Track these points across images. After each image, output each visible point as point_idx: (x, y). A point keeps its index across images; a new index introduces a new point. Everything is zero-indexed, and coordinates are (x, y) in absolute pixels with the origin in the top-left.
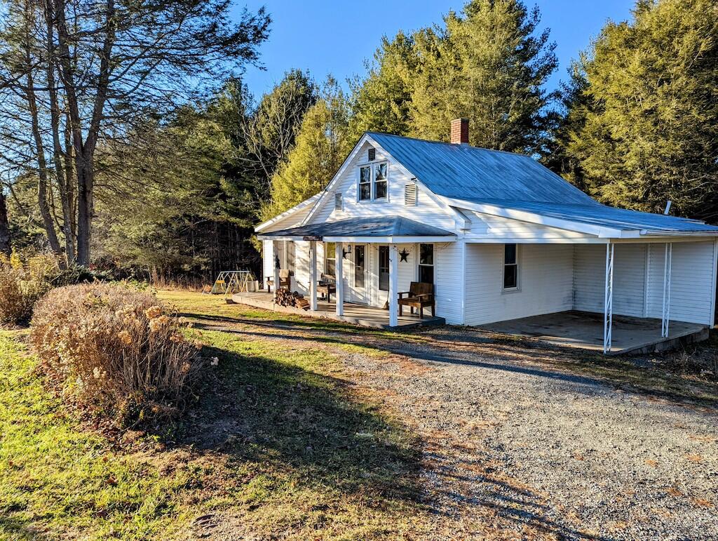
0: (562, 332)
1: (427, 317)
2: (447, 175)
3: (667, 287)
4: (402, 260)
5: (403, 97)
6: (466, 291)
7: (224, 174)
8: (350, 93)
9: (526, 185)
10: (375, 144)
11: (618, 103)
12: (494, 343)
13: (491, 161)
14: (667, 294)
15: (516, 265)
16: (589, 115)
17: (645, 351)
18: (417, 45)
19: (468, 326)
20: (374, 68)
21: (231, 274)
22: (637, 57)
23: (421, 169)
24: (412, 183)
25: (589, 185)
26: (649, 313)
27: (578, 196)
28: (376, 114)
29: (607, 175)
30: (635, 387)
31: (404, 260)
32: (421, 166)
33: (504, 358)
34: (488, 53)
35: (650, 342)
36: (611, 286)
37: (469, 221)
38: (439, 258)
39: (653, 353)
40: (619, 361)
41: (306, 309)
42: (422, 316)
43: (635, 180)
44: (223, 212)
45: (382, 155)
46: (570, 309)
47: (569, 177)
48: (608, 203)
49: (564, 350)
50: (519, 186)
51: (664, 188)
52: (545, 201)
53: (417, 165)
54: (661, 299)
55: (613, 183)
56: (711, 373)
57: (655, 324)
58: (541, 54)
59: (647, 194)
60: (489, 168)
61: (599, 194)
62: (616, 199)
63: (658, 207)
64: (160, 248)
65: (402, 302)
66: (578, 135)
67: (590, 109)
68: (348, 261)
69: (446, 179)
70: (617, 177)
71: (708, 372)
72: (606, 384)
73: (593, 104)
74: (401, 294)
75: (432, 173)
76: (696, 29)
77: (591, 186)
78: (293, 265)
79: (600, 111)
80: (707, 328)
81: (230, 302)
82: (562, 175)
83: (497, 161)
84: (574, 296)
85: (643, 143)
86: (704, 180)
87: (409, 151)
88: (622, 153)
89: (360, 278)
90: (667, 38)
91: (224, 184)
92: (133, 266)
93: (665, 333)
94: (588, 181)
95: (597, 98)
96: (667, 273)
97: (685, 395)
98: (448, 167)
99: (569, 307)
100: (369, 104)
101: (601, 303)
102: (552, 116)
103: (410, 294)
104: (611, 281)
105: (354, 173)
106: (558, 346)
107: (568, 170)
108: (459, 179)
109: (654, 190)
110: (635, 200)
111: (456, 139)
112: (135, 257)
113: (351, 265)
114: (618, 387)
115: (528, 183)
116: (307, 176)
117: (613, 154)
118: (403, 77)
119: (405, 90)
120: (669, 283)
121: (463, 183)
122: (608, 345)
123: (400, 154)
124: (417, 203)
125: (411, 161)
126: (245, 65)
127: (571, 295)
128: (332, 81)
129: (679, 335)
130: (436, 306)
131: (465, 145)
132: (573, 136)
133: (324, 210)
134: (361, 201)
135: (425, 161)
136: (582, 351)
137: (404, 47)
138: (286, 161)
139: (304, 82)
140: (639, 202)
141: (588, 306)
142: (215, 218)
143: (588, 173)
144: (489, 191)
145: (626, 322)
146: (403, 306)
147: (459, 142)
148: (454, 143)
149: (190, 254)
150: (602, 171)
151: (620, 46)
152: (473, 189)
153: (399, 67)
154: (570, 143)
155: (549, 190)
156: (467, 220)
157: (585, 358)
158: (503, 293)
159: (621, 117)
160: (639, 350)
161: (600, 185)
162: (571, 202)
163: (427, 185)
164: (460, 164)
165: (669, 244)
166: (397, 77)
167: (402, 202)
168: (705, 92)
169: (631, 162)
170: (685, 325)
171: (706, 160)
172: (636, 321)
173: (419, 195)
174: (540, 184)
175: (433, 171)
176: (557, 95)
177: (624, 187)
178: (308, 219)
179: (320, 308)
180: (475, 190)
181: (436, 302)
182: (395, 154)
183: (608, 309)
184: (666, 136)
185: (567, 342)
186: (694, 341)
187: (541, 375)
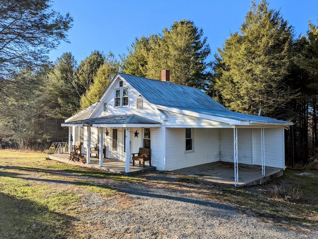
0: (214, 174)
1: (147, 166)
2: (158, 95)
3: (263, 150)
4: (135, 136)
5: (144, 63)
6: (166, 153)
7: (60, 96)
8: (121, 61)
9: (196, 101)
10: (122, 79)
11: (235, 66)
12: (179, 181)
13: (180, 89)
14: (263, 153)
15: (192, 139)
16: (224, 72)
17: (255, 184)
18: (151, 41)
19: (168, 171)
20: (132, 51)
21: (58, 144)
22: (243, 47)
23: (145, 91)
24: (140, 97)
25: (225, 102)
26: (254, 163)
27: (220, 107)
28: (132, 70)
29: (232, 98)
30: (253, 212)
31: (136, 137)
32: (145, 90)
33: (182, 192)
34: (180, 45)
35: (257, 179)
36: (237, 150)
37: (167, 117)
38: (153, 135)
39: (259, 184)
40: (242, 191)
41: (84, 163)
42: (144, 166)
43: (245, 100)
44: (59, 114)
45: (126, 84)
46: (218, 160)
47: (216, 99)
48: (233, 111)
49: (215, 184)
50: (193, 101)
51: (257, 104)
52: (205, 108)
53: (143, 89)
54: (261, 156)
55: (235, 102)
56: (290, 197)
57: (258, 168)
58: (203, 48)
59: (250, 107)
60: (179, 93)
61: (229, 106)
62: (237, 109)
63: (255, 113)
64: (25, 131)
65: (134, 158)
66: (219, 80)
67: (224, 69)
68: (109, 137)
69: (157, 96)
70: (237, 99)
71: (289, 197)
72: (237, 210)
73: (225, 67)
74: (134, 154)
75: (150, 93)
76: (267, 36)
77: (226, 103)
78: (83, 139)
79: (228, 70)
80: (282, 170)
81: (48, 159)
82: (213, 98)
83: (183, 90)
84: (220, 154)
85: (248, 83)
86: (274, 101)
87: (140, 83)
88: (238, 88)
89: (115, 146)
90: (255, 39)
91: (60, 101)
92: (10, 140)
93: (264, 173)
94: (224, 101)
95: (227, 64)
96: (263, 143)
97: (281, 216)
98: (159, 91)
99: (217, 160)
100: (129, 66)
101: (232, 158)
102: (209, 74)
103: (139, 154)
104: (237, 147)
105: (113, 93)
106: (212, 182)
107: (215, 95)
108: (164, 96)
109: (253, 105)
110: (245, 109)
111: (164, 79)
112: (12, 136)
113: (111, 139)
114: (244, 212)
115: (197, 100)
116: (98, 96)
117: (235, 89)
118: (144, 55)
119: (145, 60)
120: (264, 148)
121: (165, 99)
122: (237, 181)
123: (134, 83)
124: (142, 108)
125: (140, 87)
126: (59, 40)
127: (218, 153)
128: (112, 54)
129: (270, 174)
130: (151, 160)
131: (168, 82)
132: (217, 81)
133: (98, 111)
134: (116, 107)
135: (147, 88)
136: (224, 185)
137: (145, 42)
138: (89, 90)
139: (100, 56)
140: (247, 110)
141: (227, 159)
142: (55, 117)
143: (224, 97)
144: (178, 103)
145: (244, 167)
146: (135, 161)
147: (165, 81)
148: (163, 81)
149: (42, 134)
150: (230, 96)
151: (235, 43)
152: (170, 101)
153: (143, 50)
154: (216, 84)
155: (207, 104)
156: (166, 116)
157: (226, 190)
158: (185, 153)
159: (237, 73)
160: (252, 183)
161: (230, 102)
162: (216, 109)
163: (147, 99)
164: (164, 90)
165: (263, 129)
166: (142, 55)
167: (135, 108)
168: (272, 63)
169: (243, 92)
170: (272, 169)
171: (274, 92)
172: (249, 166)
173: (143, 104)
174: (203, 101)
175: (151, 93)
176: (210, 64)
177: (240, 103)
178: (90, 116)
179: (91, 162)
180: (171, 102)
181: (152, 158)
182: (132, 84)
183: (236, 160)
184: (257, 81)
185: (216, 179)
186: (277, 177)
187: (201, 204)
